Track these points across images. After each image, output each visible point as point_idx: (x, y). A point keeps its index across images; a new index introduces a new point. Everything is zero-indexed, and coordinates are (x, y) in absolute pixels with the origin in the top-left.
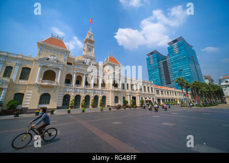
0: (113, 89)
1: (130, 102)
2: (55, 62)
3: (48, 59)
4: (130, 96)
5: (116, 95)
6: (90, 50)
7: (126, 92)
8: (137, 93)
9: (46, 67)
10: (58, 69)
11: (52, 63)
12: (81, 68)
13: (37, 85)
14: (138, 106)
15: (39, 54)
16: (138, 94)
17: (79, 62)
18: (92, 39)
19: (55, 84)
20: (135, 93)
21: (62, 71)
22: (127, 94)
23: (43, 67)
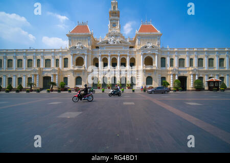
0: (144, 68)
1: (174, 83)
2: (81, 48)
3: (75, 47)
4: (174, 75)
5: (148, 75)
6: (114, 25)
7: (168, 71)
8: (189, 71)
9: (76, 54)
10: (84, 55)
11: (79, 50)
12: (105, 49)
13: (71, 70)
14: (190, 89)
15: (70, 45)
16: (191, 73)
17: (103, 42)
18: (116, 9)
19: (83, 69)
20: (186, 71)
21: (87, 56)
22: (168, 73)
23: (74, 55)
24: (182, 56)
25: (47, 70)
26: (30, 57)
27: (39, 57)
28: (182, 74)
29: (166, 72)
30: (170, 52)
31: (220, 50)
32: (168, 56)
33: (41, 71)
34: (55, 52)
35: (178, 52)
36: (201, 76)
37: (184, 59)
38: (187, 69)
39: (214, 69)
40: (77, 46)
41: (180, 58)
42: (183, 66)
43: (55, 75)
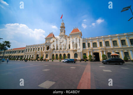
5: (75, 53)
10: (49, 45)
16: (100, 50)
22: (87, 51)
23: (46, 46)
24: (94, 41)
25: (38, 52)
26: (34, 47)
27: (37, 47)
28: (95, 51)
29: (86, 51)
30: (87, 40)
31: (120, 35)
32: (86, 42)
33: (36, 53)
34: (41, 45)
35: (92, 39)
36: (109, 52)
37: (96, 43)
38: (98, 48)
39: (118, 47)
40: (47, 42)
41: (93, 42)
42: (96, 47)
43: (40, 54)
